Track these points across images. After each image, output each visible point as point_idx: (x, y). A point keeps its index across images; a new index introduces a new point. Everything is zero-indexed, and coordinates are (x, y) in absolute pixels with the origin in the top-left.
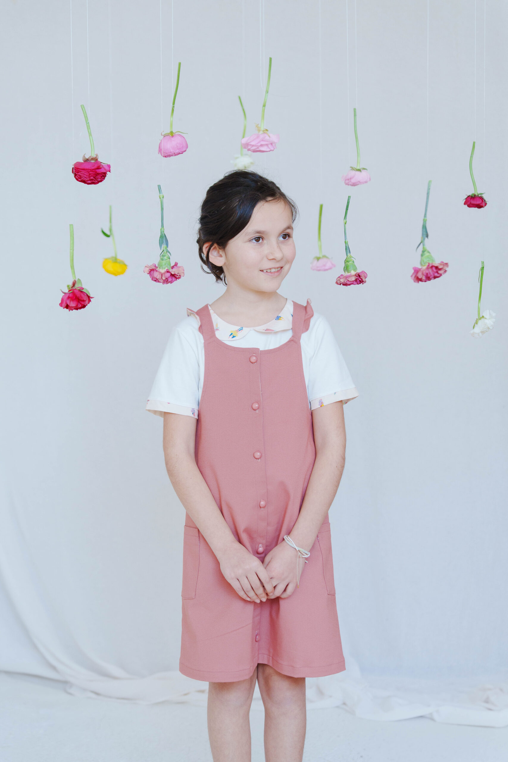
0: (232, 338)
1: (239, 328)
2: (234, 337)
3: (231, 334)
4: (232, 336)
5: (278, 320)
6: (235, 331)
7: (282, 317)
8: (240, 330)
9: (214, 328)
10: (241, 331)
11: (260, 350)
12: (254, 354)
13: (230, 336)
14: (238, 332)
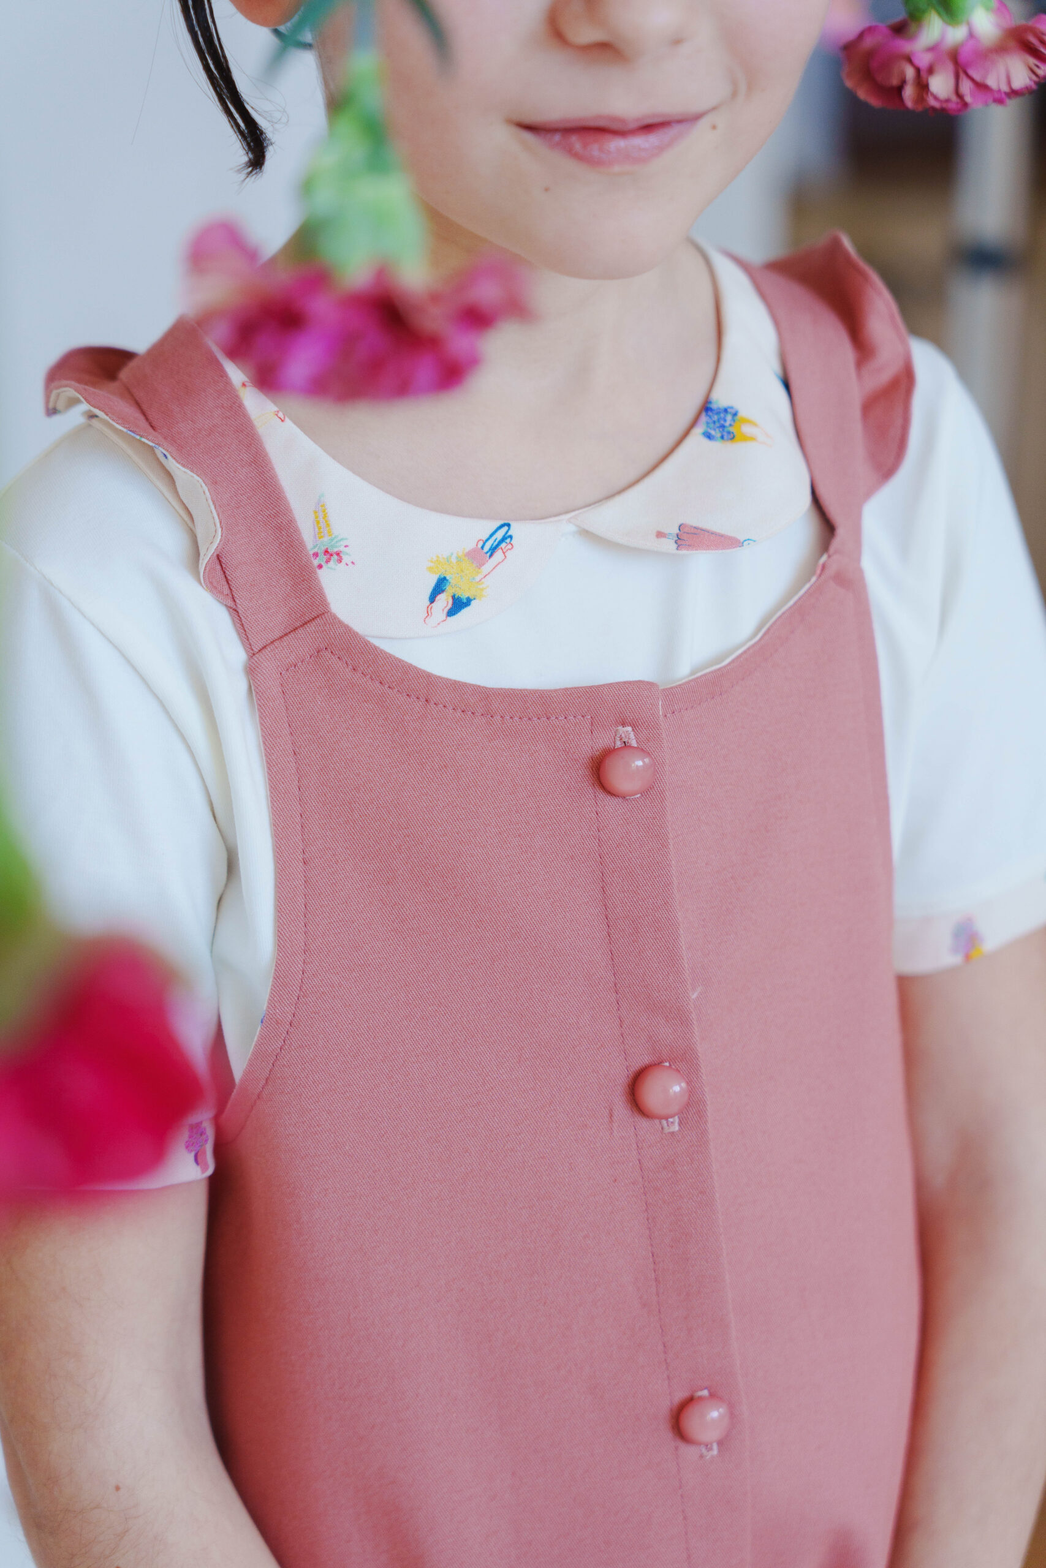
0: (451, 613)
1: (482, 529)
2: (458, 605)
3: (439, 587)
4: (444, 601)
5: (717, 446)
6: (459, 559)
7: (742, 413)
8: (493, 550)
9: (302, 544)
10: (499, 554)
11: (661, 688)
12: (624, 725)
13: (432, 599)
14: (481, 565)
